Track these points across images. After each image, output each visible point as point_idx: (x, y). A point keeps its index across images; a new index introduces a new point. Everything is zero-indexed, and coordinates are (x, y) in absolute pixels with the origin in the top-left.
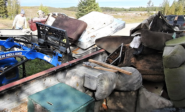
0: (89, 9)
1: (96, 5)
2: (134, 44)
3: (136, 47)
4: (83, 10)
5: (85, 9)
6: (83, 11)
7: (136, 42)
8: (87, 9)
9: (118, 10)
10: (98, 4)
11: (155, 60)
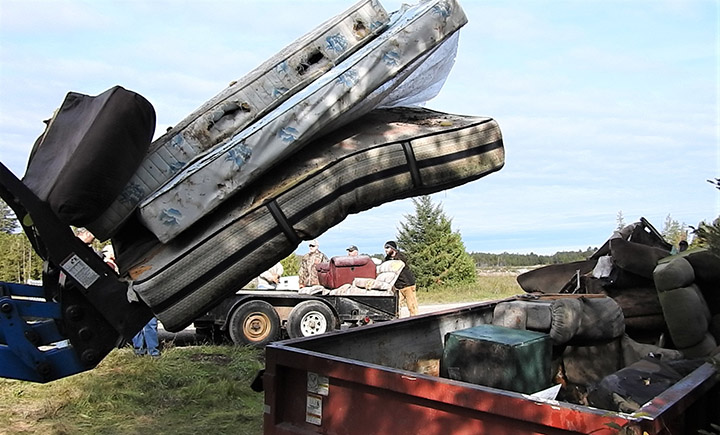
0: (432, 253)
1: (454, 240)
2: (601, 270)
3: (606, 275)
4: (413, 256)
5: (418, 254)
6: (414, 259)
7: (604, 266)
8: (425, 252)
9: (514, 261)
10: (458, 236)
11: (643, 295)
